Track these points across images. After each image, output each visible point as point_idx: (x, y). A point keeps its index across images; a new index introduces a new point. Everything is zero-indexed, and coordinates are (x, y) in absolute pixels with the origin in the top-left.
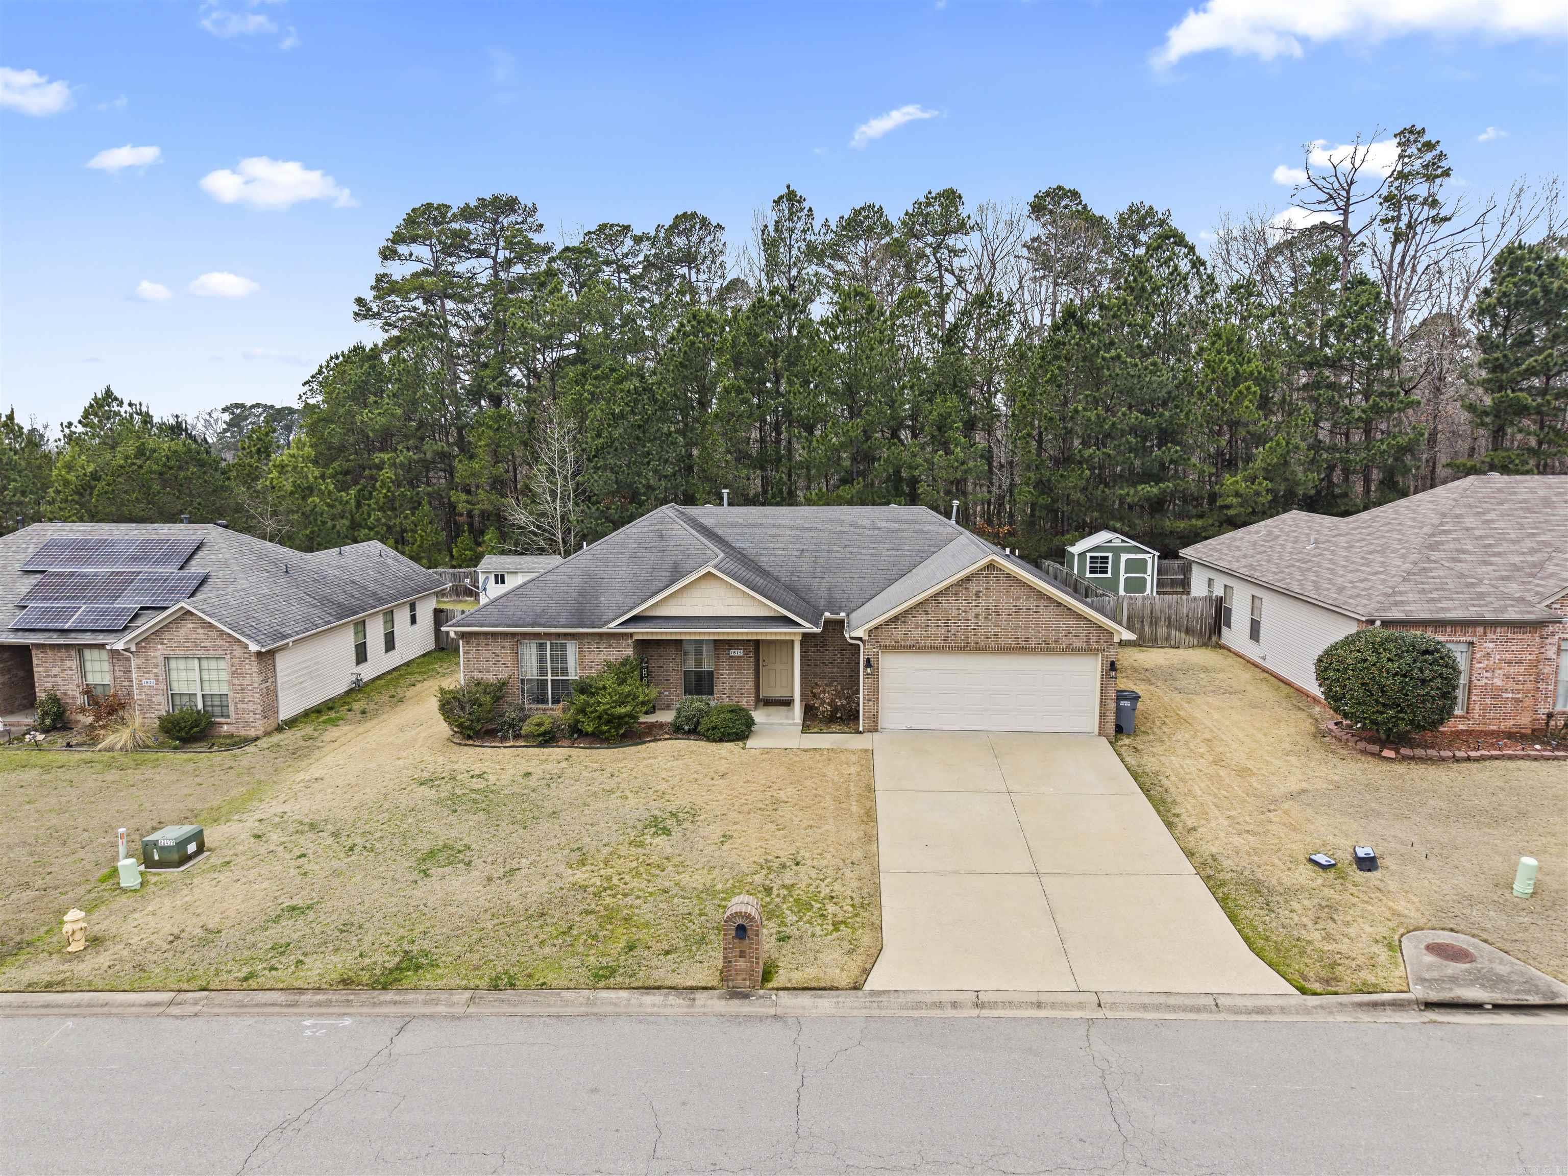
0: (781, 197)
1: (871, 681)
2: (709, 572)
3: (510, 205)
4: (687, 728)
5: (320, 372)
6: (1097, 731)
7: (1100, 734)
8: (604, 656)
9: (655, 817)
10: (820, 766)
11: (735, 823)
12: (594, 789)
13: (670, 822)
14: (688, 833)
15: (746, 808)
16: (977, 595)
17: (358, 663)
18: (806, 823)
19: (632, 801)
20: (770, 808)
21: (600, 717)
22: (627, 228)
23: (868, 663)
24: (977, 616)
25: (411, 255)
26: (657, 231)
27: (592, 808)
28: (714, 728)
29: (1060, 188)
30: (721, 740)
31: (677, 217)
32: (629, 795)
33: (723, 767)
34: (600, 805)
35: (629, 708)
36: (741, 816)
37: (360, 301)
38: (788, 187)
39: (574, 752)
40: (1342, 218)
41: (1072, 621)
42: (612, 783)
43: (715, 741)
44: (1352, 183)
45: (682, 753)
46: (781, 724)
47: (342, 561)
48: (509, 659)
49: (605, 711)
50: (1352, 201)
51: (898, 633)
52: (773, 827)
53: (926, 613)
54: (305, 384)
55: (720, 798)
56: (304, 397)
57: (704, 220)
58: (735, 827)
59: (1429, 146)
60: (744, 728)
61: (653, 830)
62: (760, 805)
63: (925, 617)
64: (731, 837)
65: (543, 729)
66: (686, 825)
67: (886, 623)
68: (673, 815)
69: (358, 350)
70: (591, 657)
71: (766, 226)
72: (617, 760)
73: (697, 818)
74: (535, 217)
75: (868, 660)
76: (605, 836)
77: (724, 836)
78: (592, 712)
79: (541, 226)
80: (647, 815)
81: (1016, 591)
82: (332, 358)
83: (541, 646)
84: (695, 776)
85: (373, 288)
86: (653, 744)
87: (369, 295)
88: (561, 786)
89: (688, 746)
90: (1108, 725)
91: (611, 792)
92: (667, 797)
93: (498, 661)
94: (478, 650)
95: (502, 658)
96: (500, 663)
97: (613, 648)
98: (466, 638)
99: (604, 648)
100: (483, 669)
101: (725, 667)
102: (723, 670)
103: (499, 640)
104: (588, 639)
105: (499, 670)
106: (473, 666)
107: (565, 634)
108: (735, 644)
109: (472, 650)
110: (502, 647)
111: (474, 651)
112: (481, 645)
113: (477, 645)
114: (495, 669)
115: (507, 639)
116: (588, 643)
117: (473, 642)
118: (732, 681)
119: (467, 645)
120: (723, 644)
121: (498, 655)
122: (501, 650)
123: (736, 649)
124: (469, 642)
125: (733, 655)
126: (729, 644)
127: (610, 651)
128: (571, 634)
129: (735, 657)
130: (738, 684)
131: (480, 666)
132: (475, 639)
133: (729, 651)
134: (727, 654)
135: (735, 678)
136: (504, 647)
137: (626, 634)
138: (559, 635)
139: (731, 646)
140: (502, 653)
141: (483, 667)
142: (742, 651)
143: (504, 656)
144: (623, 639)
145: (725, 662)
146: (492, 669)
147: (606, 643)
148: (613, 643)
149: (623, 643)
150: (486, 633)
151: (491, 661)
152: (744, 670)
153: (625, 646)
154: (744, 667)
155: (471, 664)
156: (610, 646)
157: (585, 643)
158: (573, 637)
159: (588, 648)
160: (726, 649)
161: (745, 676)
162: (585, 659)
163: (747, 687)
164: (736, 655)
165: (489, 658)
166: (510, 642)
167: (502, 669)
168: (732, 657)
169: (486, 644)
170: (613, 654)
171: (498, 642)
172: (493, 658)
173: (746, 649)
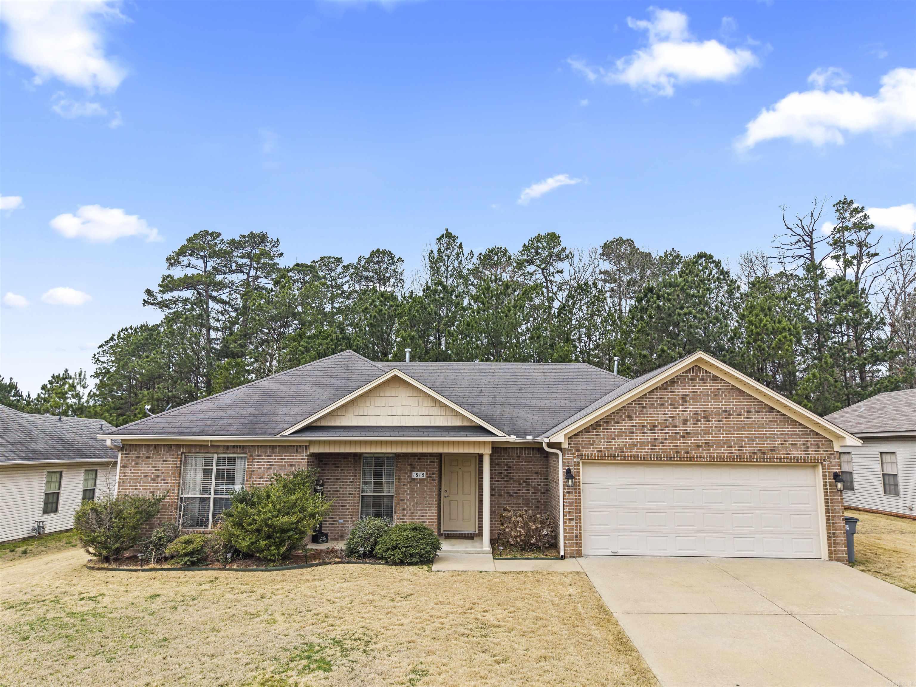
0: (442, 236)
1: (572, 496)
2: (395, 377)
3: (264, 238)
4: (361, 549)
5: (112, 339)
6: (825, 554)
7: (831, 559)
8: (275, 469)
9: (310, 645)
10: (528, 586)
11: (430, 653)
12: (234, 612)
13: (330, 652)
14: (357, 667)
15: (442, 634)
16: (684, 398)
17: (45, 512)
18: (535, 654)
19: (281, 625)
20: (477, 634)
21: (258, 531)
22: (339, 260)
23: (569, 474)
24: (685, 422)
25: (189, 264)
26: (359, 259)
27: (222, 634)
28: (394, 548)
29: (620, 239)
30: (402, 563)
31: (373, 252)
32: (280, 618)
33: (407, 588)
34: (236, 631)
35: (294, 518)
36: (437, 644)
37: (149, 292)
38: (447, 230)
39: (223, 574)
40: (809, 251)
41: (788, 428)
42: (261, 606)
43: (395, 564)
44: (813, 230)
45: (354, 575)
46: (467, 552)
47: (59, 425)
48: (170, 475)
49: (265, 522)
50: (814, 241)
51: (601, 441)
52: (487, 658)
53: (630, 418)
54: (101, 346)
55: (404, 621)
56: (97, 356)
57: (390, 254)
58: (429, 659)
59: (856, 211)
60: (429, 548)
61: (304, 662)
62: (462, 630)
63: (629, 423)
64: (425, 673)
65: (191, 547)
66: (355, 655)
67: (587, 430)
68: (337, 642)
69: (144, 328)
70: (260, 472)
71: (432, 251)
72: (273, 581)
73: (371, 647)
74: (278, 248)
75: (568, 471)
76: (226, 672)
77: (413, 671)
78: (250, 524)
79: (282, 254)
80: (298, 642)
81: (724, 395)
82: (122, 330)
83: (208, 462)
84: (371, 597)
85: (160, 285)
86: (320, 567)
87: (155, 289)
88: (191, 609)
89: (362, 570)
90: (839, 547)
91: (257, 614)
92: (330, 621)
93: (158, 476)
94: (137, 464)
95: (162, 473)
96: (160, 478)
97: (285, 462)
98: (126, 450)
99: (275, 462)
100: (140, 486)
101: (406, 491)
102: (403, 494)
103: (162, 453)
104: (258, 452)
105: (157, 486)
106: (129, 482)
107: (234, 446)
108: (418, 465)
109: (131, 464)
110: (164, 461)
111: (133, 464)
112: (142, 457)
113: (137, 457)
114: (153, 486)
115: (170, 451)
116: (258, 456)
117: (133, 454)
118: (414, 507)
119: (126, 457)
120: (405, 464)
121: (158, 470)
122: (162, 464)
123: (418, 471)
124: (128, 454)
125: (415, 477)
126: (411, 465)
127: (282, 466)
128: (240, 446)
129: (417, 479)
130: (420, 510)
131: (136, 483)
132: (136, 451)
133: (411, 473)
134: (408, 476)
135: (417, 503)
136: (166, 461)
137: (300, 446)
138: (227, 447)
139: (414, 468)
140: (163, 467)
141: (140, 483)
142: (425, 473)
143: (165, 470)
144: (297, 451)
145: (407, 485)
146: (150, 486)
147: (278, 456)
148: (285, 456)
149: (296, 456)
150: (148, 445)
151: (151, 476)
152: (427, 494)
153: (299, 459)
154: (426, 491)
155: (127, 479)
156: (282, 459)
157: (255, 456)
158: (243, 450)
159: (258, 462)
160: (408, 470)
161: (427, 501)
162: (254, 475)
163: (428, 514)
164: (419, 477)
165: (148, 473)
166: (173, 455)
167: (161, 486)
168: (414, 479)
169: (147, 457)
170: (285, 468)
171: (160, 455)
172: (153, 473)
173: (429, 471)
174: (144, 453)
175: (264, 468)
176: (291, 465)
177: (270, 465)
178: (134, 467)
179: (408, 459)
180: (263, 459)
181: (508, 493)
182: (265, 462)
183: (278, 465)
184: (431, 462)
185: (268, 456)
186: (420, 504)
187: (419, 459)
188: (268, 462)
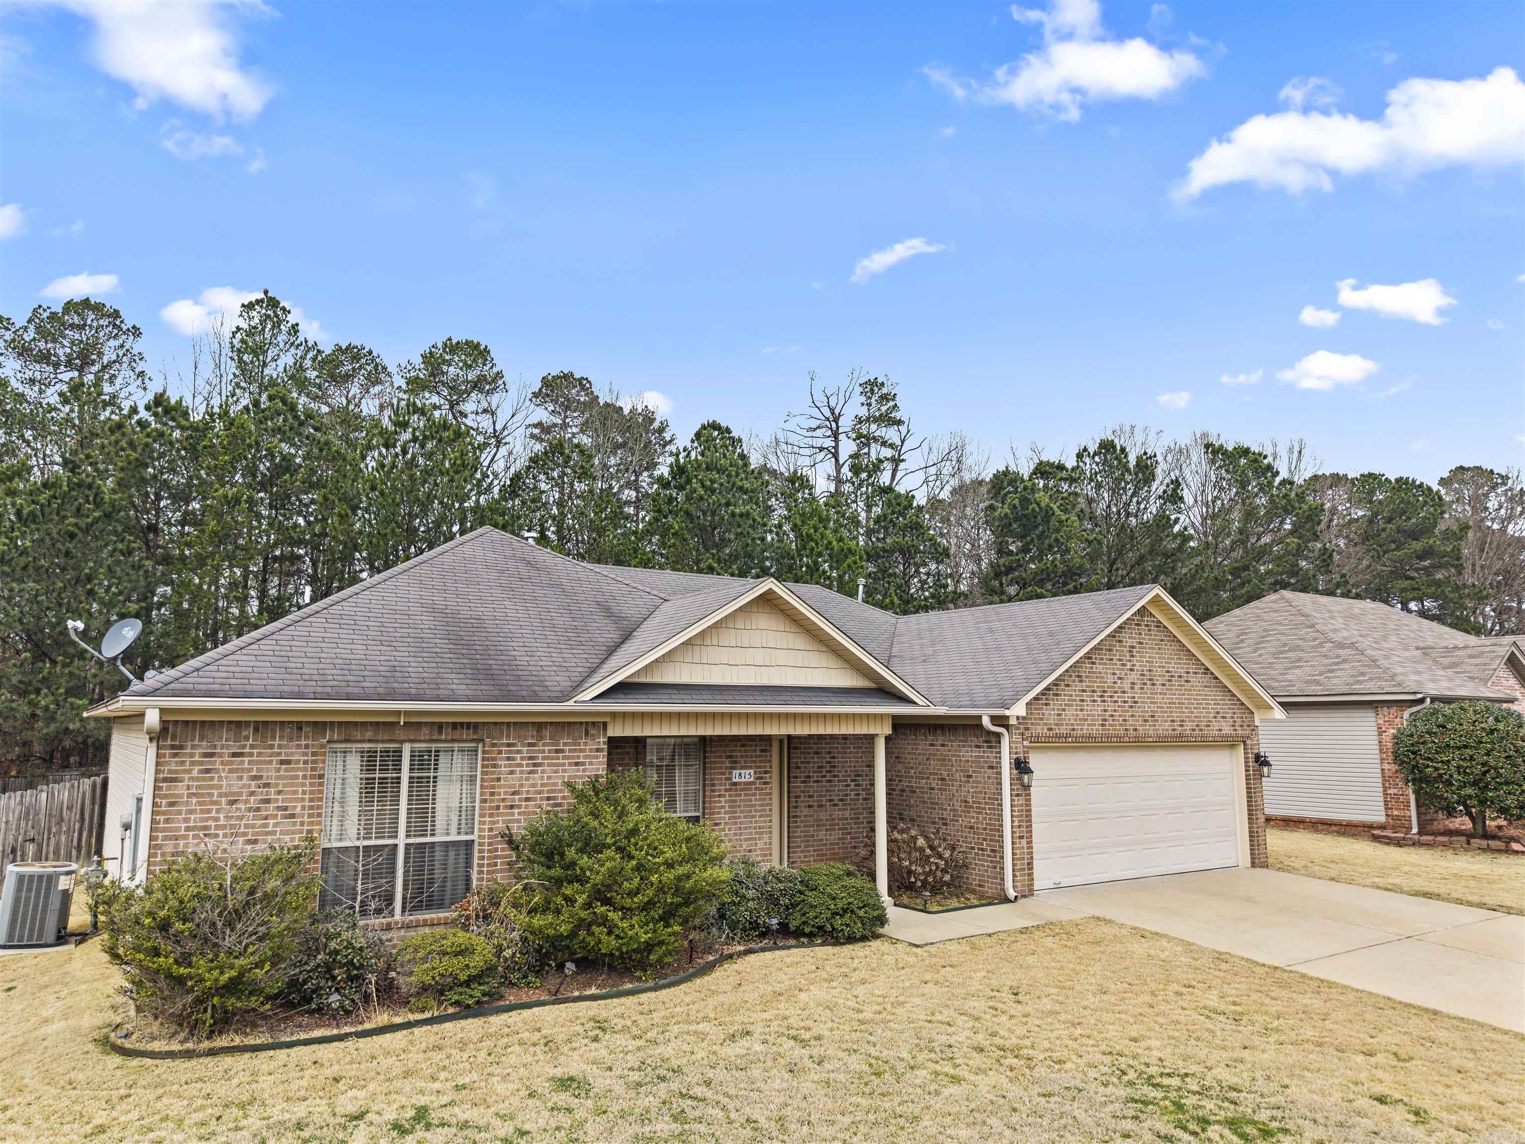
1: (1021, 800)
2: (765, 594)
4: (772, 922)
6: (1247, 859)
7: (1253, 865)
24: (1133, 685)
51: (1051, 714)
70: (514, 780)
93: (268, 801)
94: (208, 771)
95: (279, 792)
96: (272, 805)
97: (564, 758)
98: (174, 738)
99: (544, 758)
100: (217, 827)
101: (723, 807)
102: (719, 813)
103: (277, 743)
104: (508, 737)
105: (265, 826)
106: (186, 820)
107: (455, 726)
108: (742, 757)
109: (189, 771)
110: (282, 762)
111: (195, 773)
112: (221, 755)
113: (206, 755)
114: (253, 826)
115: (299, 738)
116: (509, 745)
117: (193, 747)
118: (735, 834)
119: (175, 755)
120: (721, 757)
121: (267, 785)
122: (278, 770)
123: (742, 768)
124: (181, 747)
125: (737, 780)
126: (731, 757)
127: (558, 765)
128: (469, 725)
129: (740, 783)
130: (746, 840)
131: (207, 819)
132: (202, 739)
133: (731, 773)
134: (727, 779)
135: (740, 829)
136: (289, 762)
137: (593, 723)
138: (440, 726)
139: (735, 762)
140: (279, 778)
141: (217, 819)
142: (752, 771)
143: (285, 786)
144: (587, 733)
145: (724, 796)
146: (246, 826)
147: (549, 745)
148: (565, 744)
149: (586, 744)
150: (238, 724)
151: (246, 802)
152: (756, 811)
153: (591, 750)
154: (755, 805)
155: (179, 813)
156: (557, 751)
157: (503, 745)
158: (475, 732)
159: (508, 759)
160: (726, 768)
161: (756, 822)
162: (500, 787)
163: (759, 846)
164: (743, 780)
165: (240, 794)
166: (307, 746)
167: (276, 825)
168: (735, 784)
169: (234, 755)
170: (564, 771)
171: (271, 747)
172: (252, 793)
173: (759, 767)
174: (225, 744)
175: (522, 772)
176: (577, 764)
177: (535, 765)
178: (198, 779)
179: (727, 745)
180: (518, 752)
181: (831, 801)
182: (522, 758)
183: (549, 765)
184: (762, 751)
185: (530, 745)
186: (746, 828)
187: (743, 746)
188: (530, 758)
